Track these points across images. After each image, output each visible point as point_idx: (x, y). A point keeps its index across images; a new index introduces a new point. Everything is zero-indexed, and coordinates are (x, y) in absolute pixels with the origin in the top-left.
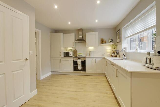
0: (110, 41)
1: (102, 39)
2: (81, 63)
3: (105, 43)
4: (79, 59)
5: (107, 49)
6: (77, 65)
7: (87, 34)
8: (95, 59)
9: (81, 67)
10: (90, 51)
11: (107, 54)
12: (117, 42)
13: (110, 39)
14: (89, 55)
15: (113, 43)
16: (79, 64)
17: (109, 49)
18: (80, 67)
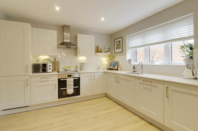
0: (106, 50)
1: (97, 46)
2: (73, 83)
3: (101, 52)
4: (68, 76)
5: (103, 61)
6: (66, 87)
7: (79, 36)
8: (93, 74)
9: (73, 90)
10: (82, 63)
11: (103, 66)
12: (115, 53)
13: (107, 48)
14: (81, 69)
15: (109, 53)
16: (70, 85)
17: (104, 60)
18: (71, 89)
